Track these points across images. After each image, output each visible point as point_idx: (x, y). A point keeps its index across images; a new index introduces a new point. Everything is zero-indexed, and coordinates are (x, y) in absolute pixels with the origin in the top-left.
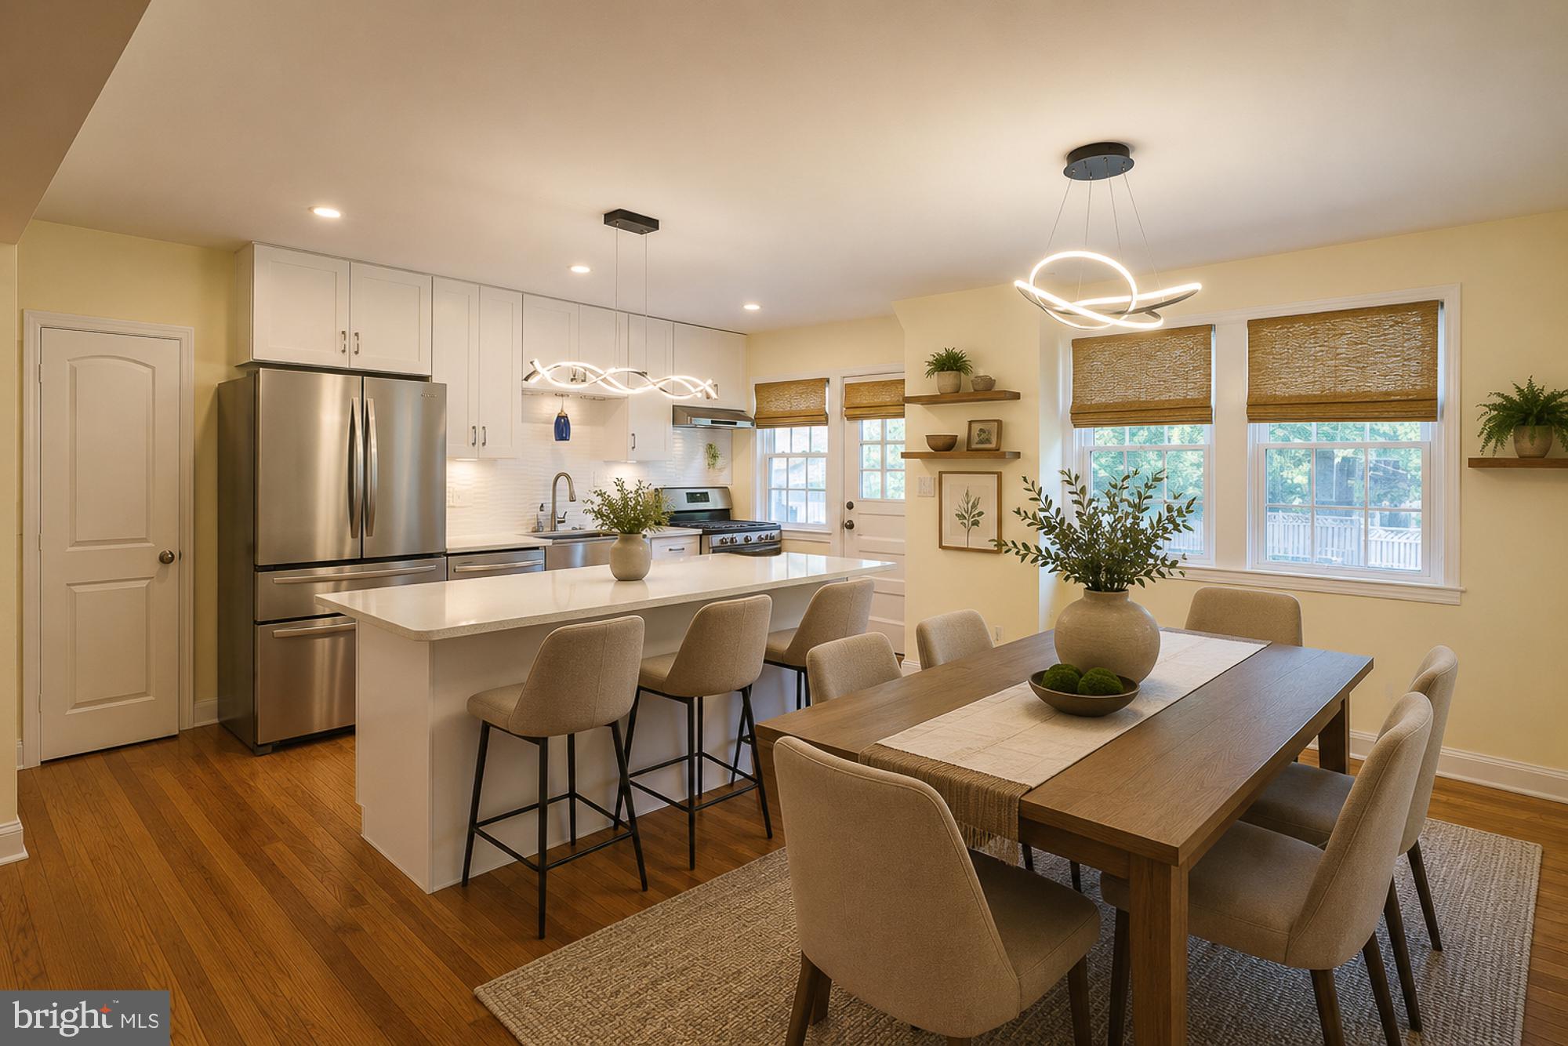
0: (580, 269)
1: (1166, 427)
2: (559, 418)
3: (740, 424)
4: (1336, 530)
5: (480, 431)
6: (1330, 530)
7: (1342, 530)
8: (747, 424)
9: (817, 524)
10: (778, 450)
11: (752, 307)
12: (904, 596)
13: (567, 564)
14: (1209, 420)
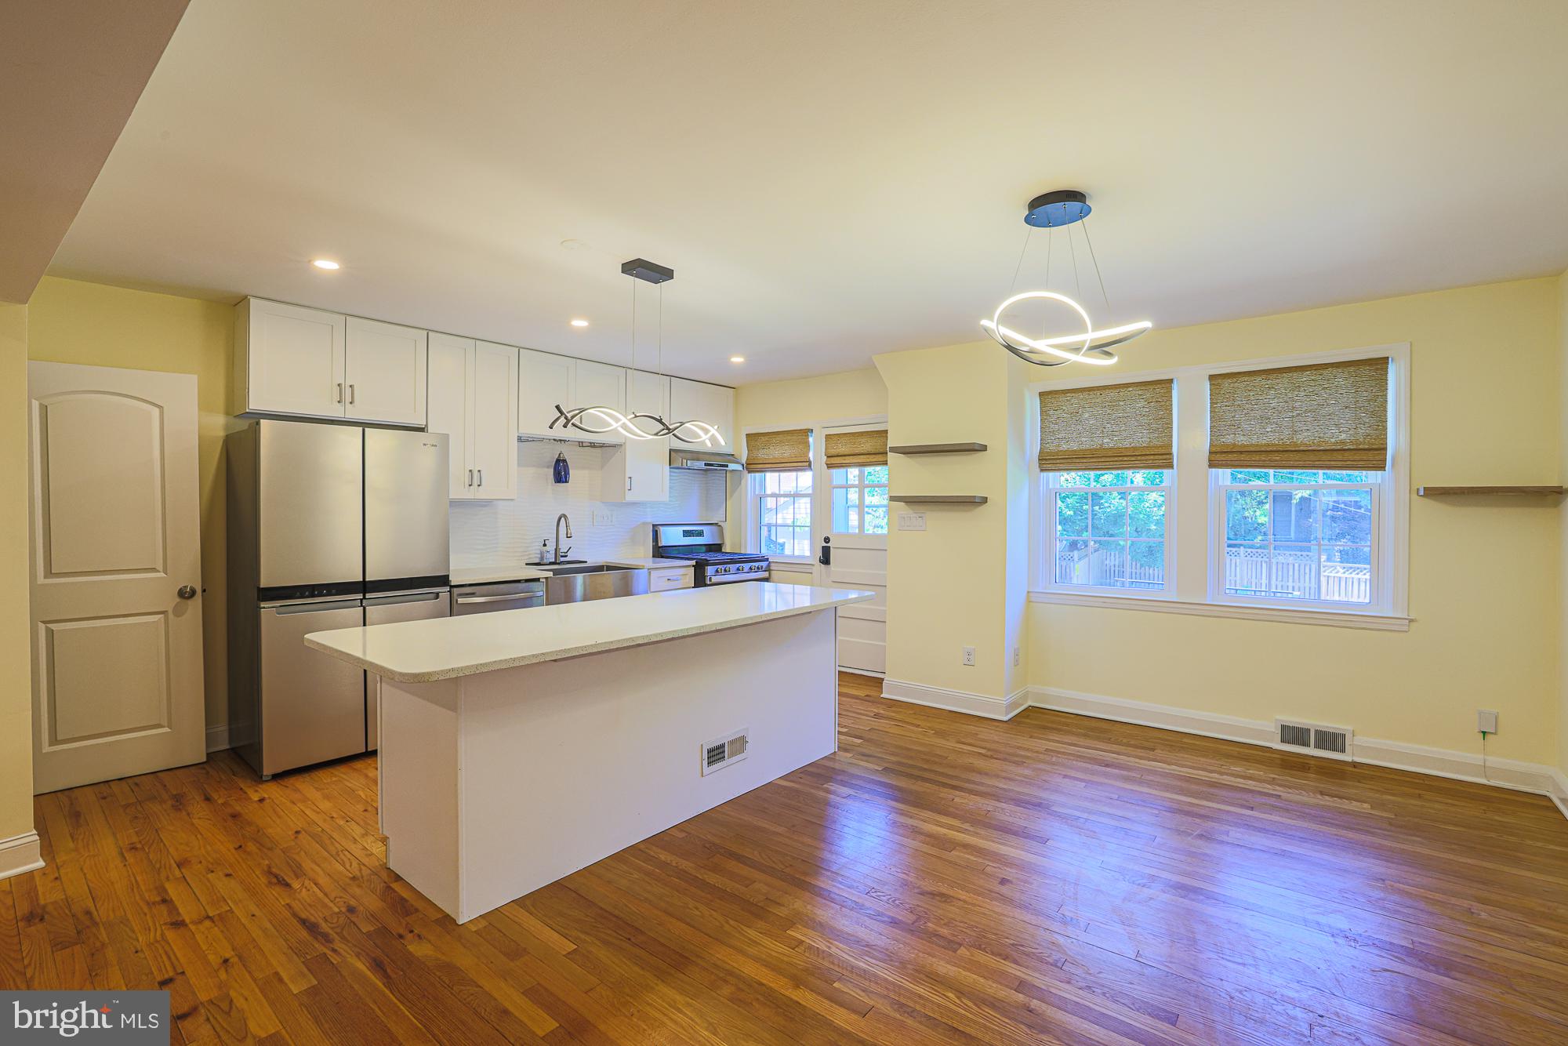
0: (580, 323)
1: (1131, 472)
2: (558, 461)
3: (732, 466)
4: (1297, 565)
5: (476, 474)
6: (1291, 567)
7: (1302, 567)
8: (739, 467)
9: (803, 557)
10: (769, 492)
11: (737, 360)
12: (885, 622)
13: (568, 598)
14: (1171, 466)
